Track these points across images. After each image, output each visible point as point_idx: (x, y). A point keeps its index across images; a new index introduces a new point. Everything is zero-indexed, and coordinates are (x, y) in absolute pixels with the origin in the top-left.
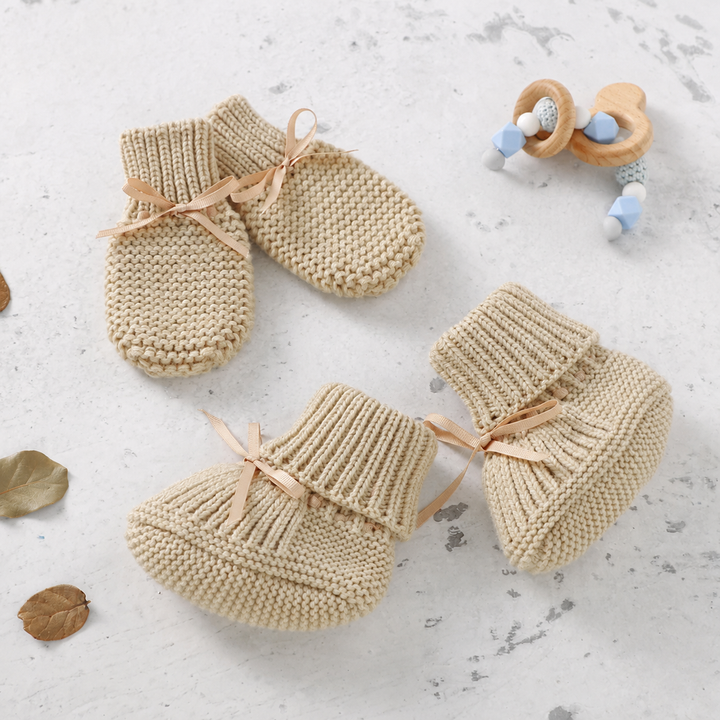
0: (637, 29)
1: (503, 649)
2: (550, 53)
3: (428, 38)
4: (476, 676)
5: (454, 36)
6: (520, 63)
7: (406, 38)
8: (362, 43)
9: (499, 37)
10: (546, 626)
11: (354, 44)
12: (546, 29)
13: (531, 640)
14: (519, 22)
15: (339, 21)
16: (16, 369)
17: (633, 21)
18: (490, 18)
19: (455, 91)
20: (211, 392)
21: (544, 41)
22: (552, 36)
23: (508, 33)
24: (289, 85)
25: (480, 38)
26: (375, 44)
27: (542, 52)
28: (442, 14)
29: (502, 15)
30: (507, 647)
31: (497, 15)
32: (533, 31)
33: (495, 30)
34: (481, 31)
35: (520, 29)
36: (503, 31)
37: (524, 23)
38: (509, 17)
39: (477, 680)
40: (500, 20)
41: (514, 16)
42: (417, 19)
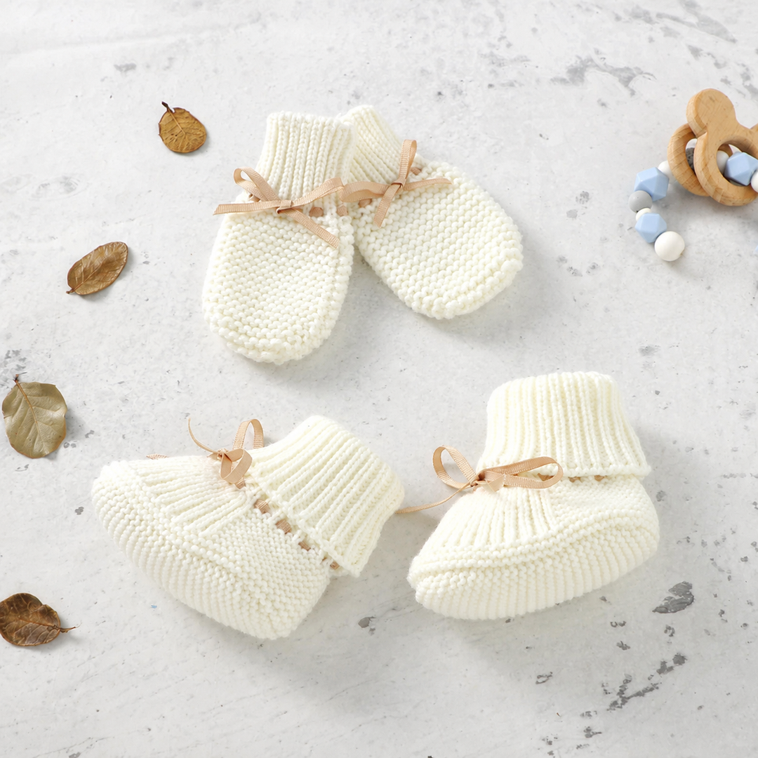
0: (717, 65)
1: (615, 703)
2: (633, 93)
3: (512, 85)
4: (589, 733)
5: (538, 81)
6: (603, 105)
7: (491, 86)
8: (447, 92)
9: (582, 80)
10: (657, 678)
11: (440, 94)
12: (627, 69)
13: (639, 694)
14: (600, 63)
15: (423, 71)
16: (124, 437)
17: (713, 57)
18: (573, 62)
19: (541, 136)
21: (626, 82)
22: (634, 75)
23: (590, 75)
25: (563, 81)
26: (461, 93)
27: (625, 92)
28: (524, 60)
29: (584, 57)
30: (620, 702)
31: (579, 58)
32: (615, 71)
33: (577, 73)
34: (565, 76)
35: (602, 70)
36: (586, 74)
37: (605, 64)
38: (592, 60)
39: (591, 736)
40: (582, 62)
41: (595, 57)
42: (500, 65)
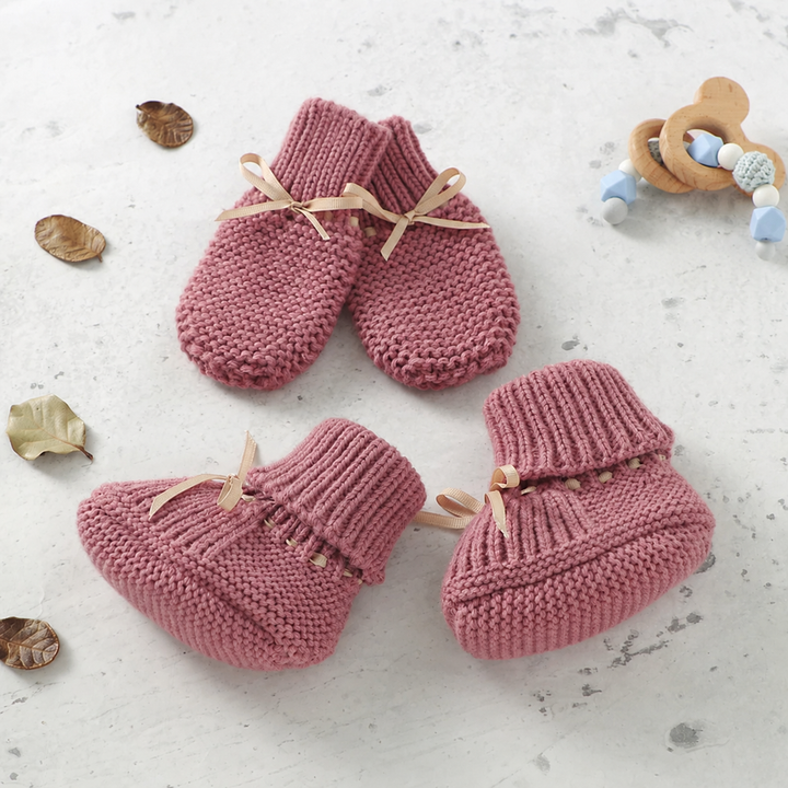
0: (760, 18)
1: (618, 661)
2: (667, 44)
3: (535, 35)
4: (587, 691)
5: (565, 31)
6: (634, 56)
7: (513, 36)
8: (466, 42)
9: (612, 30)
10: (667, 636)
11: (458, 43)
12: (662, 21)
13: (649, 651)
14: (634, 16)
15: (441, 21)
17: (756, 11)
18: (602, 13)
19: (565, 86)
20: (300, 398)
21: (660, 33)
22: (670, 28)
23: (622, 27)
24: (388, 88)
25: (591, 32)
26: (480, 43)
27: (658, 43)
28: (551, 11)
29: (615, 9)
30: (623, 659)
31: (609, 9)
32: (648, 23)
33: (607, 25)
34: (593, 26)
35: (634, 22)
36: (617, 25)
37: (638, 16)
38: (623, 11)
39: (588, 695)
40: (613, 14)
41: (628, 10)
42: (524, 17)
